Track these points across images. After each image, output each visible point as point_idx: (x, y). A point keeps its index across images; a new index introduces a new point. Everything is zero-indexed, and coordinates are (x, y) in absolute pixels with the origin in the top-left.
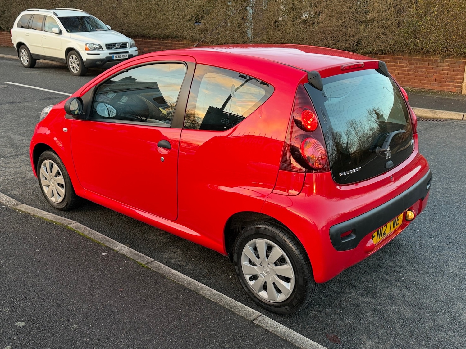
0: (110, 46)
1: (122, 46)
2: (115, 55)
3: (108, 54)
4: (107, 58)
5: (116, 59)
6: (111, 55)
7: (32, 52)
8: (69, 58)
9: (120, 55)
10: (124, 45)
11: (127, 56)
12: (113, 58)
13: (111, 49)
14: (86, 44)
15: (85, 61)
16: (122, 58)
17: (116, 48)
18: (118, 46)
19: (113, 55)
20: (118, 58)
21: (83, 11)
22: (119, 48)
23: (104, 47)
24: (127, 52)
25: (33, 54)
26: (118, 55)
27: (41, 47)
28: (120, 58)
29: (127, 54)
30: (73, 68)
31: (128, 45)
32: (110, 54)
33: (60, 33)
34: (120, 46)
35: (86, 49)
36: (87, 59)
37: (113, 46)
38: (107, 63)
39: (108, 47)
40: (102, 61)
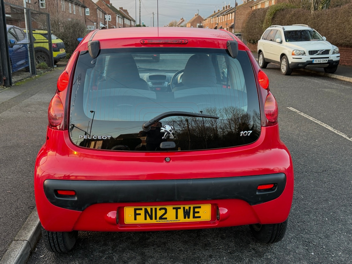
0: (313, 53)
1: (324, 52)
2: (315, 60)
3: (309, 59)
4: (307, 61)
5: (316, 62)
6: (312, 60)
7: (265, 57)
8: (282, 61)
9: (320, 59)
10: (326, 52)
11: (326, 61)
12: (313, 62)
13: (313, 54)
14: (293, 51)
15: (290, 64)
16: (322, 62)
17: (318, 54)
18: (320, 53)
19: (313, 59)
20: (318, 62)
21: (308, 26)
22: (321, 54)
23: (307, 53)
24: (328, 58)
25: (266, 58)
26: (318, 59)
27: (269, 53)
28: (319, 62)
29: (327, 59)
30: (283, 68)
31: (331, 52)
32: (311, 58)
33: (281, 42)
34: (322, 53)
35: (293, 54)
36: (292, 62)
37: (315, 53)
38: (308, 66)
39: (311, 53)
40: (303, 64)
